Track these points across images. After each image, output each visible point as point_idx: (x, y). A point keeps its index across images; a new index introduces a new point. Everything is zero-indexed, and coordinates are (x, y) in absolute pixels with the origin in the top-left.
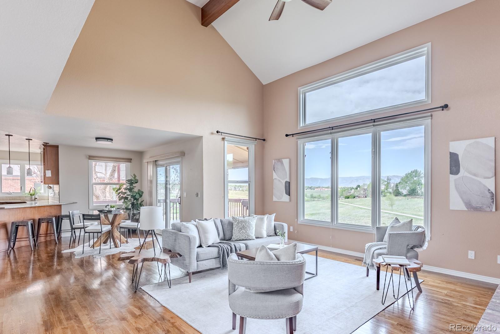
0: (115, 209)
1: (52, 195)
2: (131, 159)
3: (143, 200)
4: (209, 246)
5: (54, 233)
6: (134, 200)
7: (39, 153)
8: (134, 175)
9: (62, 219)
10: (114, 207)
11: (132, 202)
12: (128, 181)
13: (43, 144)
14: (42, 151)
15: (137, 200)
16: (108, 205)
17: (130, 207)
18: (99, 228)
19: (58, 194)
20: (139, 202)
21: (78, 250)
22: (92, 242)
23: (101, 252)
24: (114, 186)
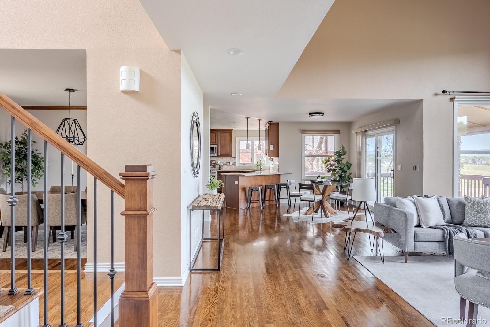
0: (325, 180)
1: (273, 166)
2: (340, 131)
3: (352, 173)
4: (430, 227)
5: (275, 199)
6: (342, 173)
7: (264, 130)
8: (343, 147)
9: (281, 187)
10: (324, 178)
11: (340, 174)
12: (337, 152)
13: (268, 123)
14: (267, 128)
15: (345, 172)
16: (319, 176)
17: (338, 179)
18: (311, 197)
19: (277, 165)
20: (347, 175)
21: (294, 215)
22: (305, 210)
23: (313, 219)
24: (324, 158)
